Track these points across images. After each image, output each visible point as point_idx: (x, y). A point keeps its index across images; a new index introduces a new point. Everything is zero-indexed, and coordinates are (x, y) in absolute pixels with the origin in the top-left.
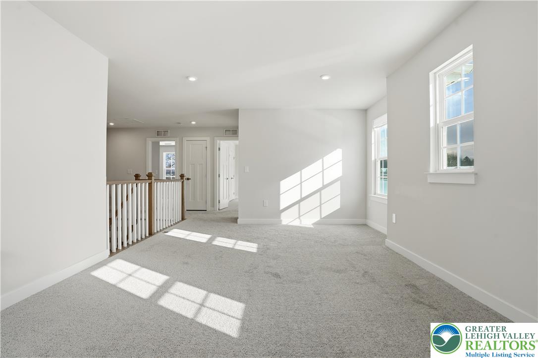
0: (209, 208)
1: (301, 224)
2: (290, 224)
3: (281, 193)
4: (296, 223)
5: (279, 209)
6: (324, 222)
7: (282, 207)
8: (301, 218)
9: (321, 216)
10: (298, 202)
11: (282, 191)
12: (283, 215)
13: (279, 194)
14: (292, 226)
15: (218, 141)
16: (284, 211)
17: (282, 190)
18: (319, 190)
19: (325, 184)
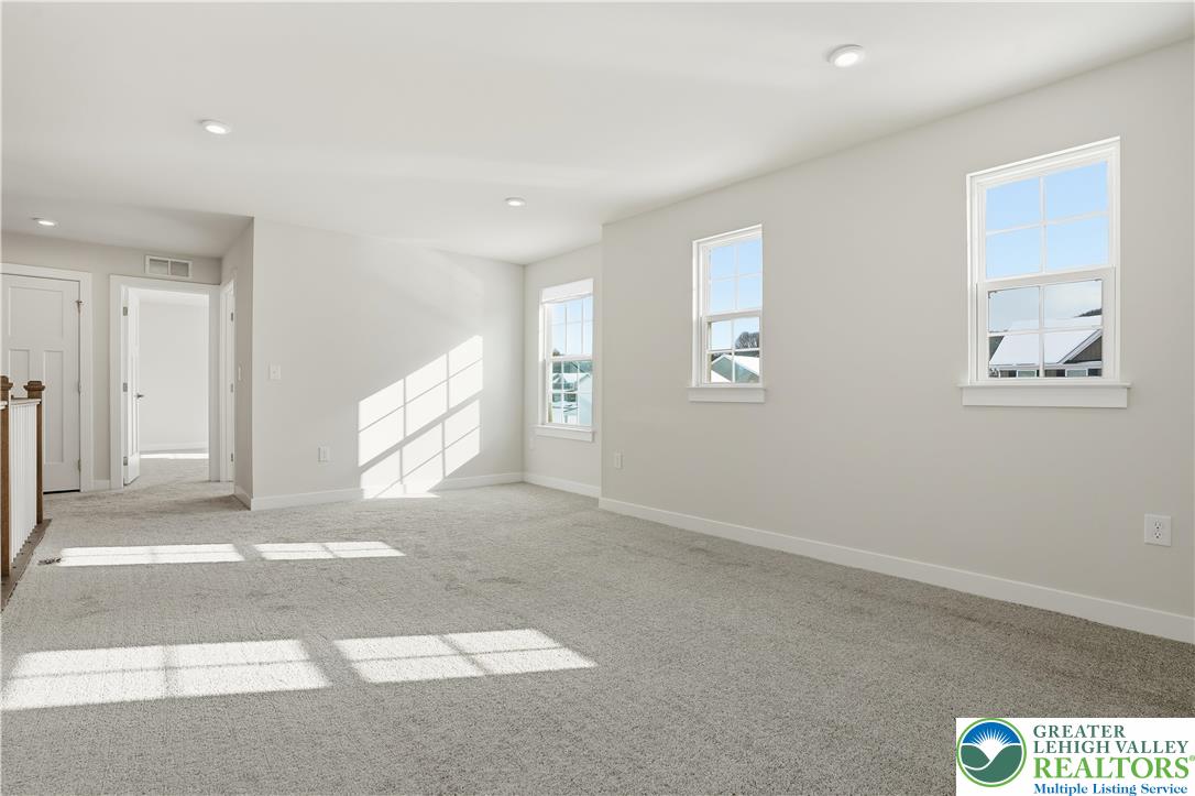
0: (89, 482)
1: (405, 491)
2: (383, 496)
3: (361, 428)
4: (396, 493)
5: (357, 462)
6: (450, 484)
7: (363, 460)
8: (405, 479)
9: (444, 473)
10: (399, 447)
11: (363, 423)
12: (366, 477)
13: (356, 432)
14: (386, 500)
15: (123, 288)
16: (367, 469)
17: (364, 421)
18: (441, 420)
19: (451, 406)
